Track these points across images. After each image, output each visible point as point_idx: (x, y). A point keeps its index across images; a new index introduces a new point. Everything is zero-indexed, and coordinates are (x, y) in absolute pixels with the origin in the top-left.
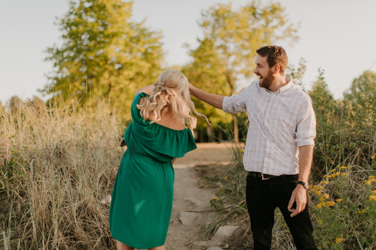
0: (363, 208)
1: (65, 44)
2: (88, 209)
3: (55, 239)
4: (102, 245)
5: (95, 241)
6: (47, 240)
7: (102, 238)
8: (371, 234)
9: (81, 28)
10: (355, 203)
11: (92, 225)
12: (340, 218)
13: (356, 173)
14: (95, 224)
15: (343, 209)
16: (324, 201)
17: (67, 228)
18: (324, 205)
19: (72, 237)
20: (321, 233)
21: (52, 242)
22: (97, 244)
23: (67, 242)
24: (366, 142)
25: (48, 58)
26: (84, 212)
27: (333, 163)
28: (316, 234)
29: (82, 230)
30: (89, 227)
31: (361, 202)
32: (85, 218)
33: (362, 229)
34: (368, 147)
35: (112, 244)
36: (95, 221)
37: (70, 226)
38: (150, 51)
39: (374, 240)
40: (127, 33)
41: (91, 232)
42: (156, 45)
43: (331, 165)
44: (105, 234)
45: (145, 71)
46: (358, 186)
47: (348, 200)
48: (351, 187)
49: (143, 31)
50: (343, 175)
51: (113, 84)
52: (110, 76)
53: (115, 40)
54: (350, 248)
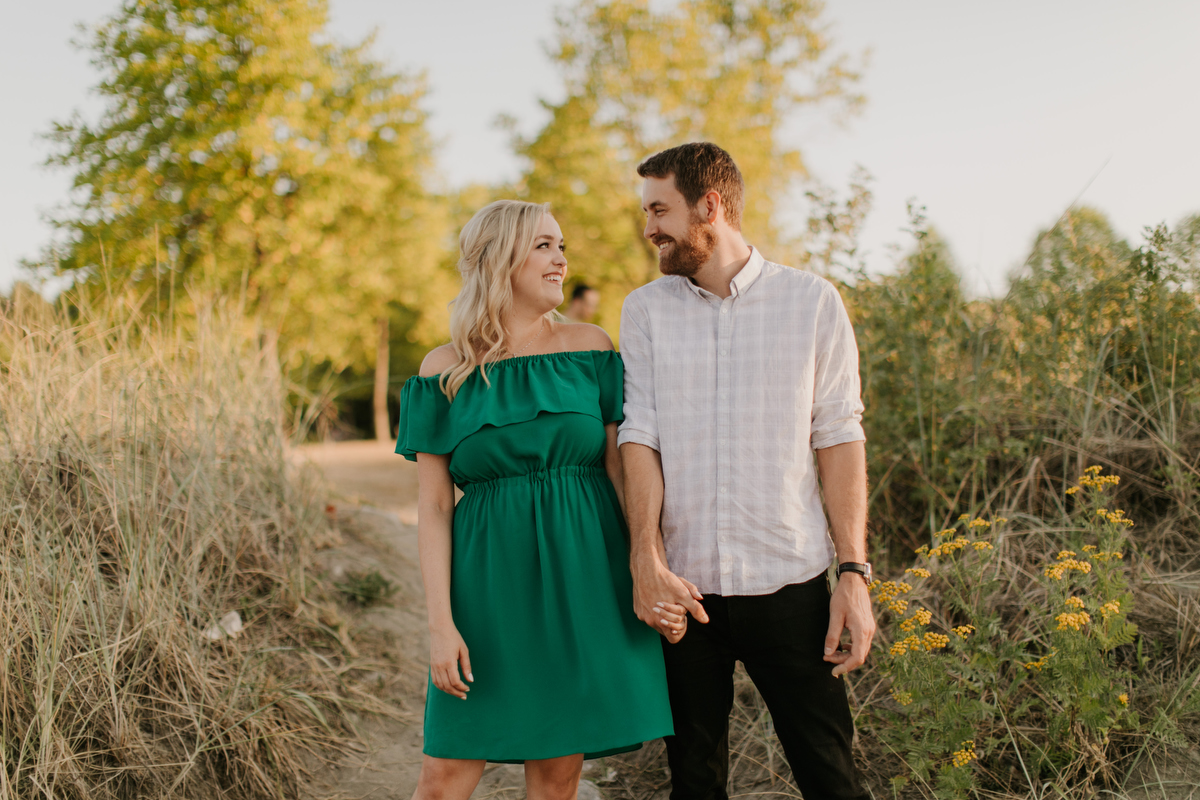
0: (1040, 652)
1: (110, 114)
2: (156, 660)
3: (43, 761)
4: (201, 778)
5: (181, 764)
6: (17, 765)
7: (202, 754)
8: (1063, 734)
9: (163, 61)
10: (1017, 634)
11: (169, 713)
12: (967, 682)
13: (1025, 537)
14: (180, 710)
15: (977, 655)
16: (916, 631)
17: (85, 723)
18: (916, 644)
19: (101, 752)
20: (907, 731)
21: (33, 770)
22: (184, 774)
23: (82, 771)
24: (1060, 438)
25: (54, 156)
26: (145, 668)
27: (952, 505)
28: (892, 735)
29: (138, 729)
30: (159, 718)
31: (1035, 633)
32: (146, 690)
33: (1038, 720)
34: (1062, 455)
35: (236, 773)
36: (180, 700)
37: (93, 716)
38: (388, 135)
39: (1073, 757)
40: (313, 80)
41: (167, 736)
42: (408, 117)
43: (947, 511)
44: (211, 741)
45: (371, 202)
46: (1030, 579)
47: (994, 627)
48: (1008, 582)
49: (365, 72)
50: (977, 548)
51: (265, 244)
52: (257, 218)
53: (271, 101)
54: (1000, 780)
